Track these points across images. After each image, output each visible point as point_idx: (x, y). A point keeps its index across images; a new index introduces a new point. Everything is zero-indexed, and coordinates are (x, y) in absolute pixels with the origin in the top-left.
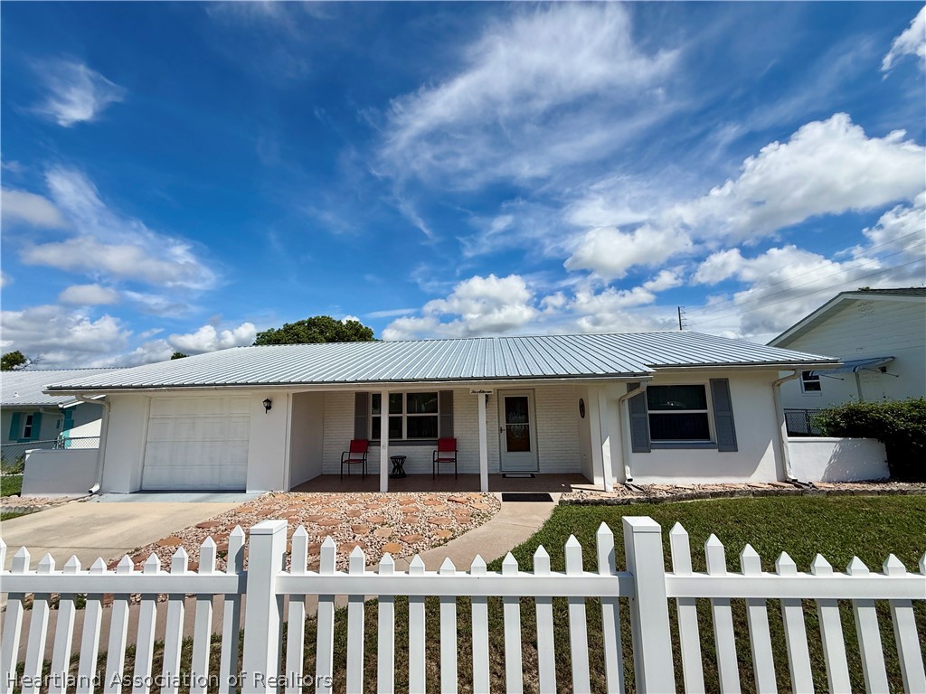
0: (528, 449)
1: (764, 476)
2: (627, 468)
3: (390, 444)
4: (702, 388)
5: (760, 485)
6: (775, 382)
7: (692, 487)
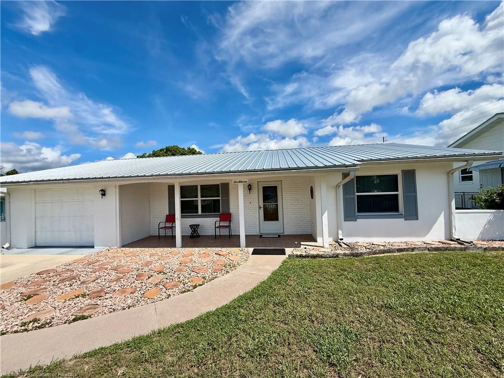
0: (277, 220)
1: (436, 236)
2: (340, 232)
3: (182, 217)
4: (396, 176)
5: (433, 243)
6: (450, 171)
7: (384, 244)
